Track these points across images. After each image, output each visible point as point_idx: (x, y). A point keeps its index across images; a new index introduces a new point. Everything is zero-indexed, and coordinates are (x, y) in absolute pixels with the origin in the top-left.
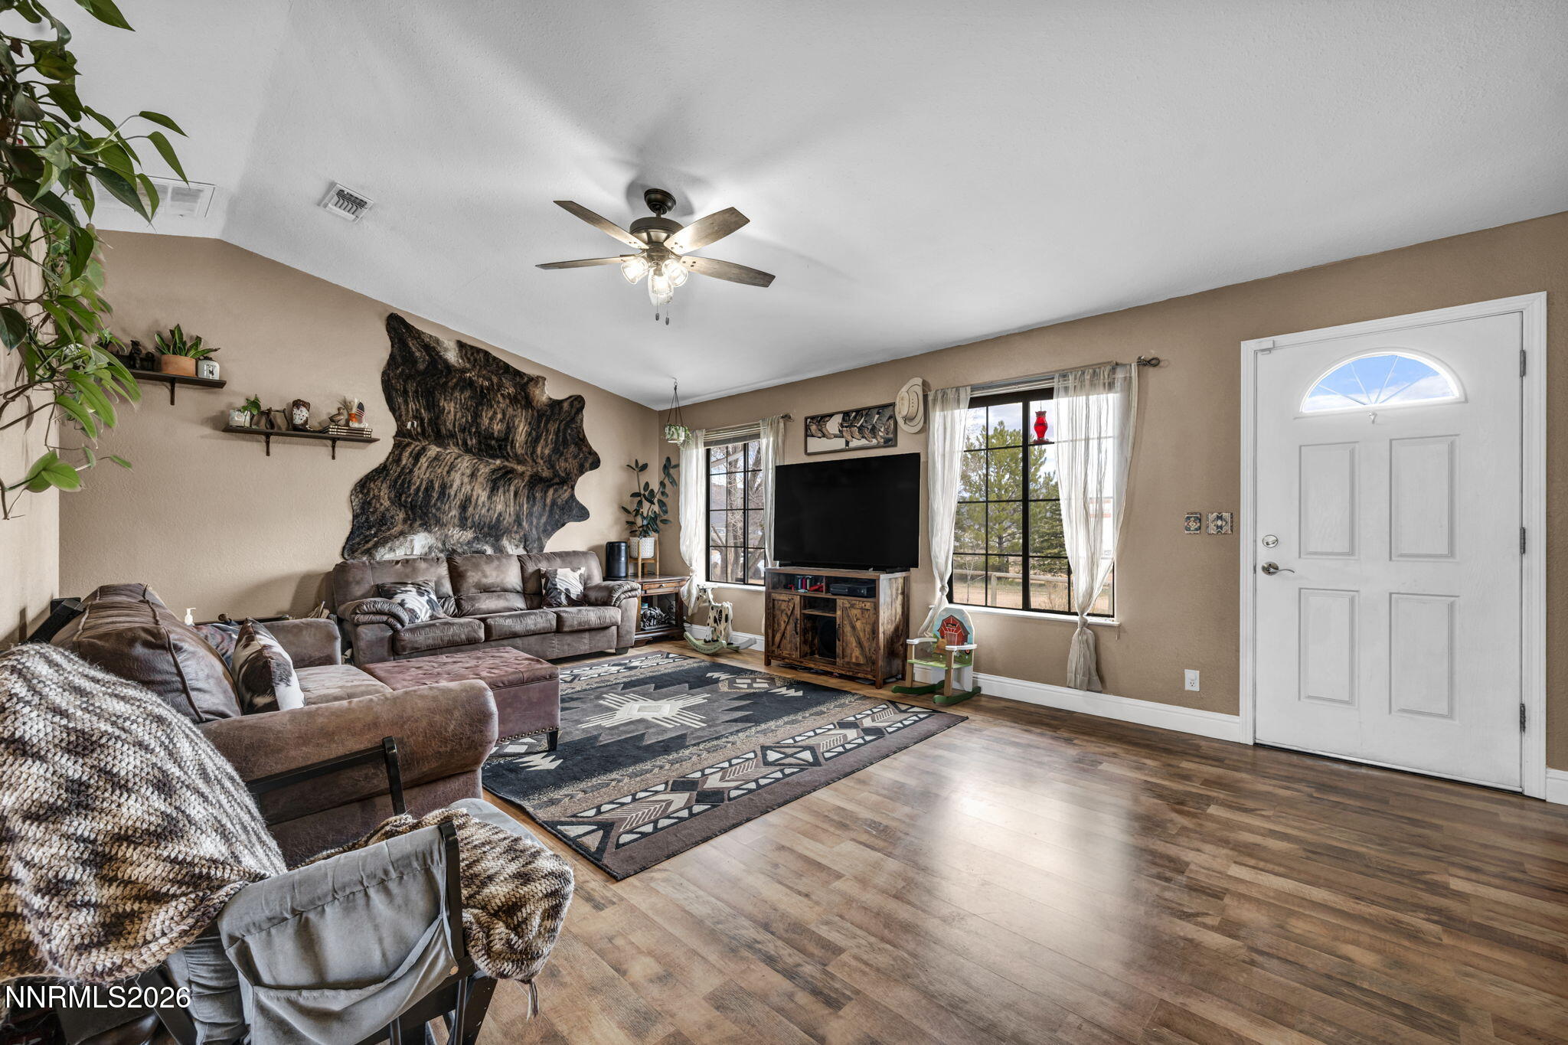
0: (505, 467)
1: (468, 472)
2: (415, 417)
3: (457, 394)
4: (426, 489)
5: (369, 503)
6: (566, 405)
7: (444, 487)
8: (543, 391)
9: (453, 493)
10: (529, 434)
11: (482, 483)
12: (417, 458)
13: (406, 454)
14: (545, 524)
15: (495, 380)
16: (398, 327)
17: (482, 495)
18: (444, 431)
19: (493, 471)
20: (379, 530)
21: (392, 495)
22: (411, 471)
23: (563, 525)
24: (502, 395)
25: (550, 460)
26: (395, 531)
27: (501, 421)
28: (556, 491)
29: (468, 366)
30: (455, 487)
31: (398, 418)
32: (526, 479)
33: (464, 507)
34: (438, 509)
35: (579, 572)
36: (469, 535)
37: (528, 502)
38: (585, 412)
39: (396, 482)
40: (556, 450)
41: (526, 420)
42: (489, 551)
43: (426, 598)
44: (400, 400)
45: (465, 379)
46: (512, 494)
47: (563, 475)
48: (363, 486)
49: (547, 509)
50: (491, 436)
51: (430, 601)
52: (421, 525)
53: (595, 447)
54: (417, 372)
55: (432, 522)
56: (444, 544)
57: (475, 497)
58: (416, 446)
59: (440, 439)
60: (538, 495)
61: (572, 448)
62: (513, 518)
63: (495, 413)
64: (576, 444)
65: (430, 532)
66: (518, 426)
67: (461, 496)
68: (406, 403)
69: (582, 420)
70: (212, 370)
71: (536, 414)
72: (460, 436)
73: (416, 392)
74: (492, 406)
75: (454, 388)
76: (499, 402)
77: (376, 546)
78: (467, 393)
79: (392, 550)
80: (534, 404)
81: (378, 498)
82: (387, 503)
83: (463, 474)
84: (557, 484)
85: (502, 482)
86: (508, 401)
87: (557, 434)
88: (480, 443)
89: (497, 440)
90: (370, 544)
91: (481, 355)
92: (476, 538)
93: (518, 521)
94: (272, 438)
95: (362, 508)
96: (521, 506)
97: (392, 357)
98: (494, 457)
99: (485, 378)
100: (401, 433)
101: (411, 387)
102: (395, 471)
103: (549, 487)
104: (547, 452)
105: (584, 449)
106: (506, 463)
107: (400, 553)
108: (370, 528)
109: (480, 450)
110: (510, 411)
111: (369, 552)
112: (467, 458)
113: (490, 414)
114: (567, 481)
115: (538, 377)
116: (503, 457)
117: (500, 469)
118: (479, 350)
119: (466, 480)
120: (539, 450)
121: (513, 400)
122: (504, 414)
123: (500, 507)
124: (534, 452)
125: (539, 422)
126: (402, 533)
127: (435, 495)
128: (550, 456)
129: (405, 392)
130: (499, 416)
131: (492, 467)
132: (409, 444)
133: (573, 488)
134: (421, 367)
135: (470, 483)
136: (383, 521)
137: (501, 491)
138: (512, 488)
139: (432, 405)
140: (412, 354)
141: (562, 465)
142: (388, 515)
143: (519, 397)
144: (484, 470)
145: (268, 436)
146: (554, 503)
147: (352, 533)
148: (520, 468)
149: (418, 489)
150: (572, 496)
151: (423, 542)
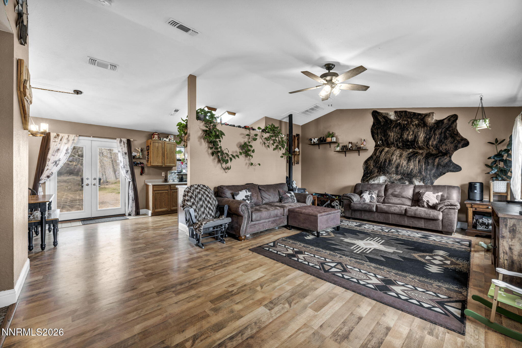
0: (414, 152)
1: (399, 155)
2: (380, 140)
3: (394, 129)
4: (384, 162)
5: (368, 167)
6: (445, 121)
7: (390, 161)
8: (432, 118)
9: (393, 163)
10: (425, 137)
11: (404, 159)
12: (381, 152)
13: (378, 152)
14: (434, 173)
15: (409, 120)
16: (375, 114)
17: (405, 163)
18: (389, 142)
19: (409, 154)
20: (370, 175)
21: (374, 164)
22: (379, 157)
23: (444, 174)
24: (413, 125)
25: (436, 147)
26: (375, 175)
27: (412, 135)
28: (440, 159)
29: (398, 118)
30: (394, 161)
31: (376, 142)
32: (424, 155)
33: (397, 167)
34: (388, 168)
35: (437, 194)
36: (399, 177)
37: (425, 164)
38: (458, 121)
39: (375, 161)
40: (440, 142)
41: (424, 132)
42: (407, 183)
43: (370, 195)
44: (376, 136)
45: (397, 123)
46: (417, 162)
47: (444, 151)
48: (366, 162)
49: (435, 167)
50: (408, 141)
51: (371, 197)
52: (383, 173)
53: (464, 136)
54: (381, 126)
55: (386, 172)
56: (390, 179)
57: (401, 163)
58: (381, 149)
59: (388, 146)
60: (430, 161)
61: (450, 139)
62: (418, 171)
63: (410, 132)
64: (452, 137)
65: (385, 176)
66: (420, 135)
67: (396, 163)
68: (378, 136)
69: (456, 126)
70: (334, 139)
71: (429, 128)
72: (396, 143)
73: (381, 132)
74: (408, 130)
75: (393, 128)
76: (411, 128)
77: (369, 179)
78: (398, 128)
79: (374, 181)
80: (428, 124)
81: (370, 165)
82: (372, 167)
83: (397, 156)
84: (441, 156)
85: (413, 158)
86: (415, 127)
87: (440, 134)
88: (403, 144)
89: (410, 142)
90: (368, 179)
91: (404, 113)
92: (402, 178)
93: (420, 172)
94: (346, 152)
95: (366, 168)
96: (422, 166)
97: (374, 123)
98: (409, 149)
99: (405, 121)
100: (376, 146)
101: (379, 131)
102: (375, 157)
103: (436, 158)
104: (435, 143)
105: (458, 138)
106: (414, 150)
107: (376, 182)
108: (368, 174)
109: (403, 147)
110: (416, 130)
111: (368, 181)
112: (398, 150)
113: (407, 133)
114: (448, 154)
115: (430, 113)
116: (413, 148)
117: (411, 152)
118: (402, 112)
119: (398, 158)
120: (430, 143)
121: (418, 126)
122: (413, 132)
123: (412, 167)
124: (428, 144)
125: (431, 131)
126: (377, 176)
127: (387, 164)
128: (436, 145)
129: (378, 133)
130: (411, 133)
131: (408, 152)
132: (379, 149)
133: (450, 157)
134: (382, 124)
135: (399, 159)
136: (371, 173)
137: (412, 161)
138: (417, 159)
139: (386, 135)
140: (379, 120)
141: (443, 148)
142: (373, 170)
143: (420, 124)
144: (405, 154)
145: (345, 152)
146: (439, 164)
147: (363, 175)
148: (421, 151)
149: (381, 162)
150: (450, 161)
151: (383, 179)
